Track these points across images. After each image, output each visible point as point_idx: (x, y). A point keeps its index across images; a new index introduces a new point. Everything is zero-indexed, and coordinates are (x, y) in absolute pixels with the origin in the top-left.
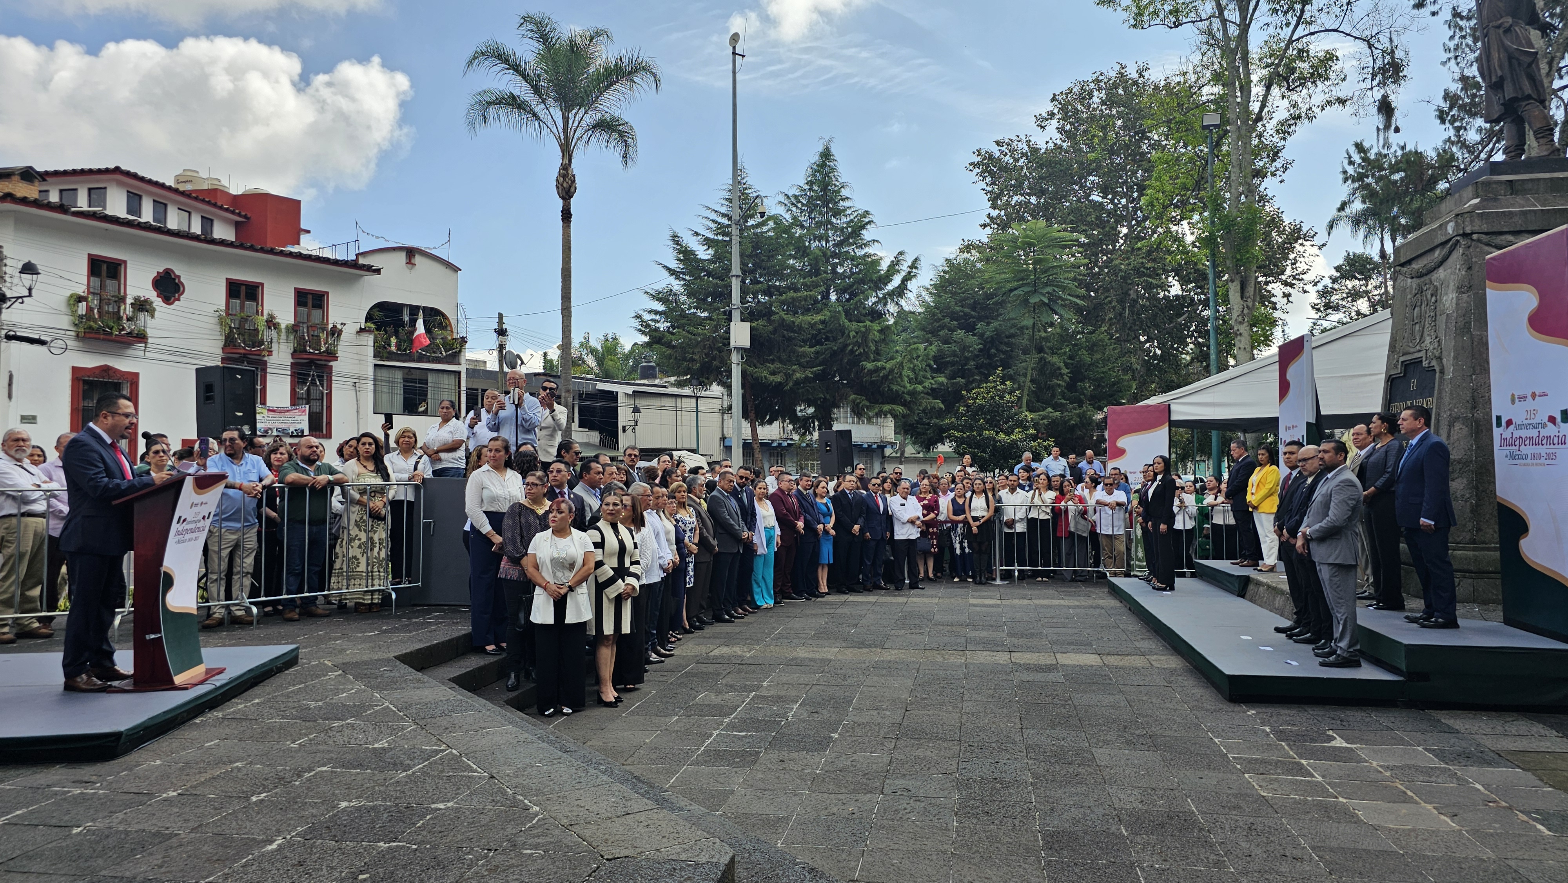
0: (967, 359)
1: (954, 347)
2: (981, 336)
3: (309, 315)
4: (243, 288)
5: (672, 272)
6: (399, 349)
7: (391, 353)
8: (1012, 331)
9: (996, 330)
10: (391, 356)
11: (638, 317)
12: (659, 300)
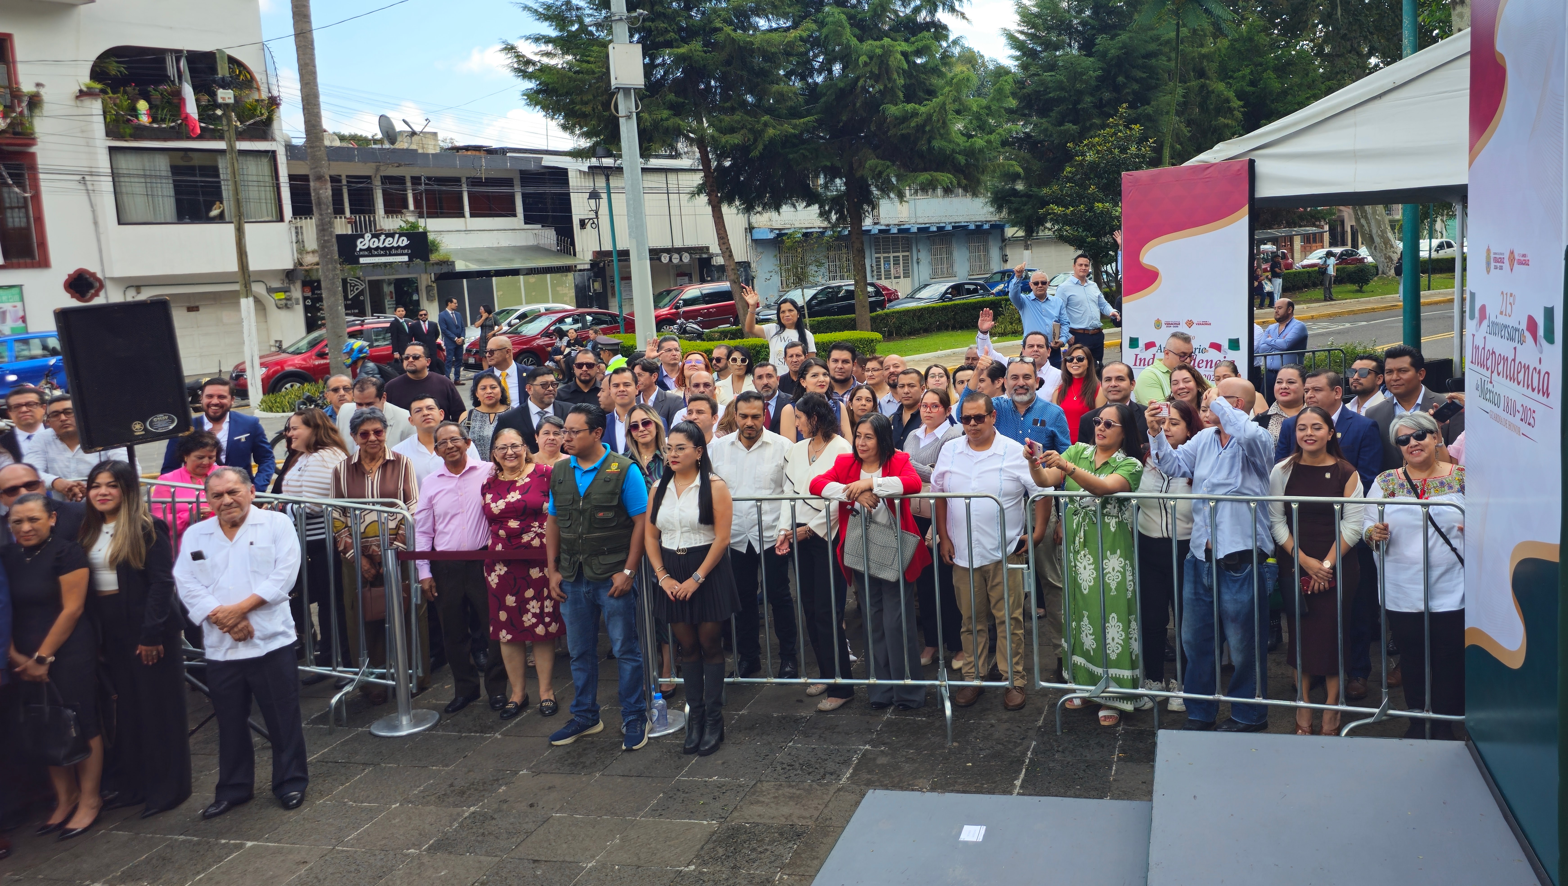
0: (1080, 93)
1: (1061, 77)
2: (1103, 55)
6: (154, 120)
7: (144, 128)
8: (1152, 47)
9: (1124, 46)
10: (141, 133)
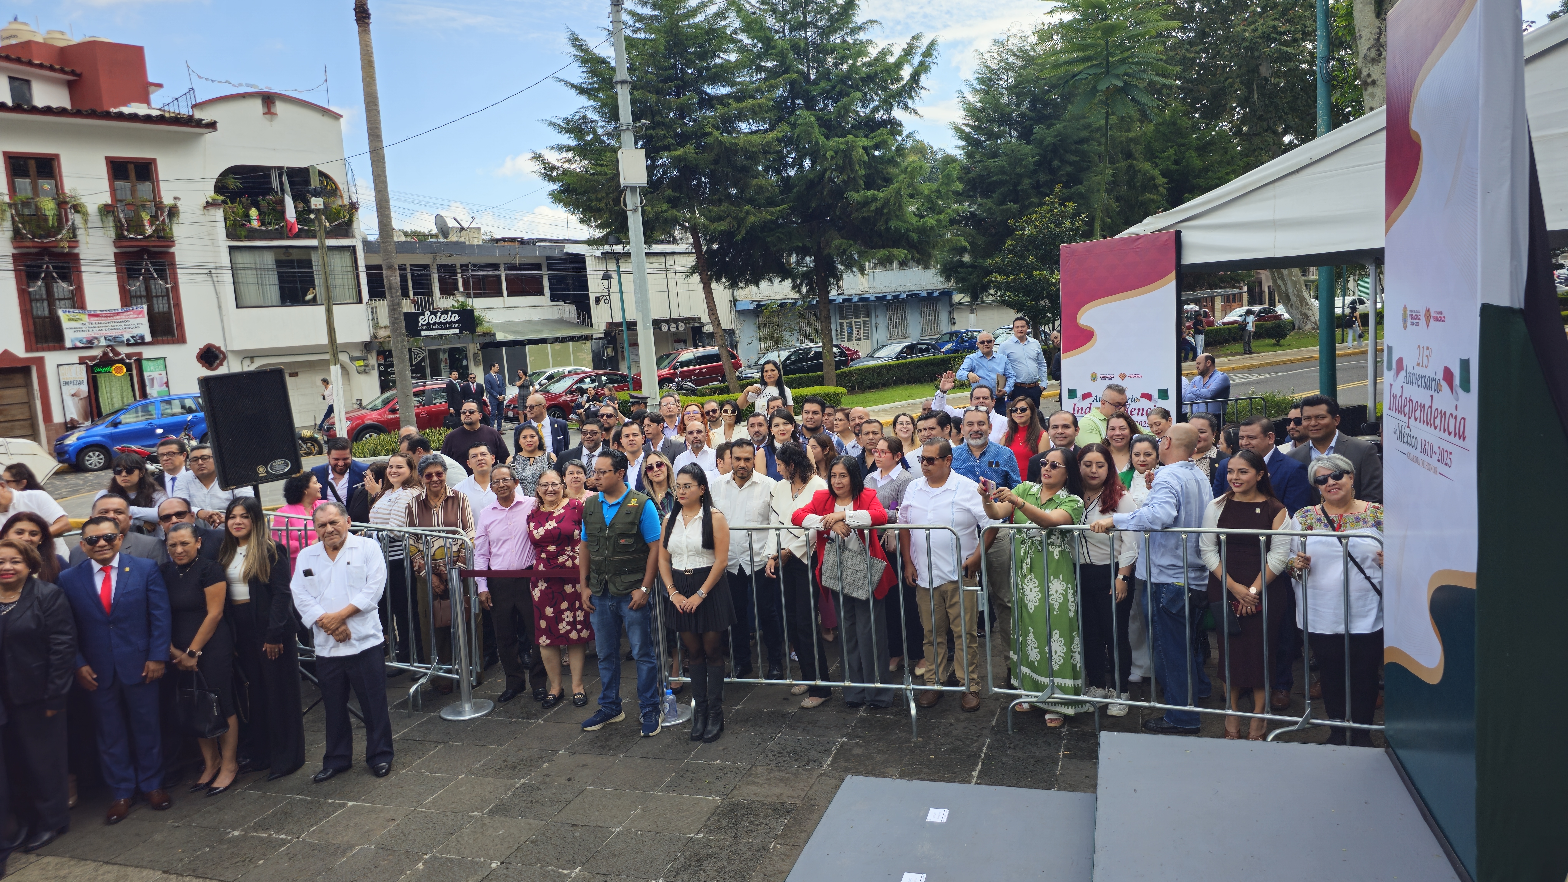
0: (1020, 176)
1: (1002, 162)
2: (1040, 143)
3: (133, 190)
4: (32, 163)
5: (581, 90)
6: (263, 224)
7: (255, 230)
8: (1085, 133)
9: (1058, 134)
10: (253, 234)
11: (538, 157)
12: (566, 130)
